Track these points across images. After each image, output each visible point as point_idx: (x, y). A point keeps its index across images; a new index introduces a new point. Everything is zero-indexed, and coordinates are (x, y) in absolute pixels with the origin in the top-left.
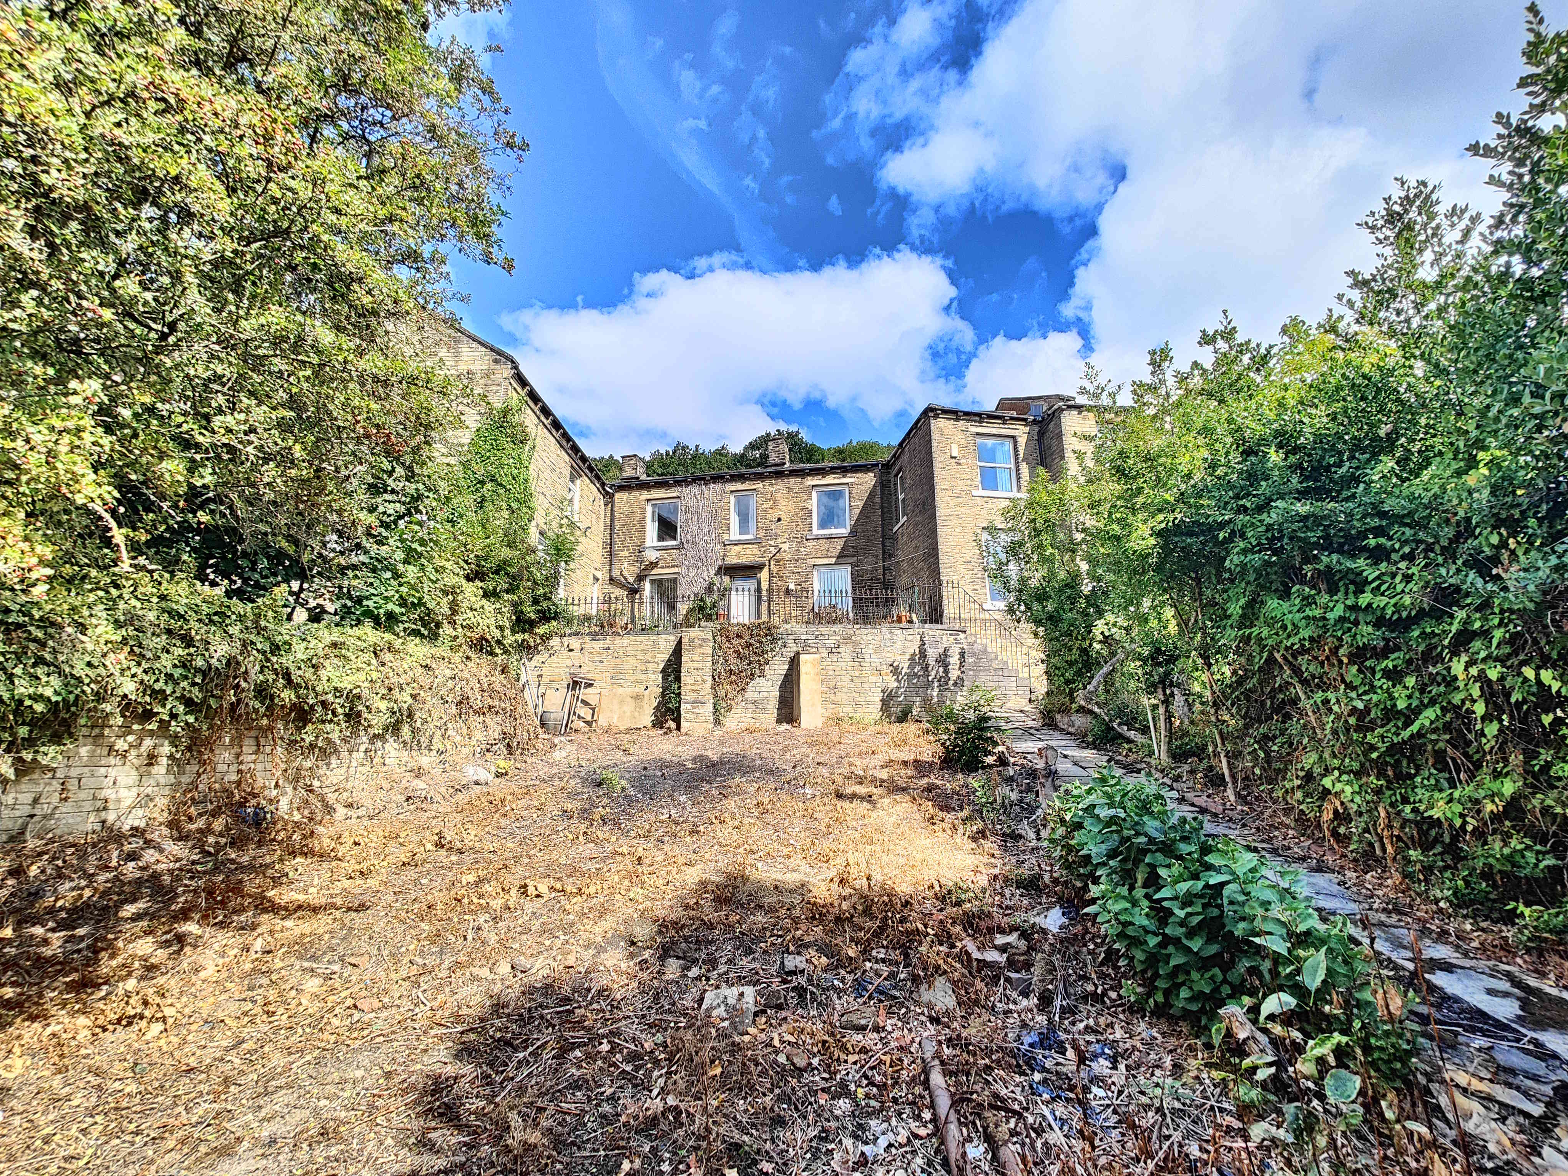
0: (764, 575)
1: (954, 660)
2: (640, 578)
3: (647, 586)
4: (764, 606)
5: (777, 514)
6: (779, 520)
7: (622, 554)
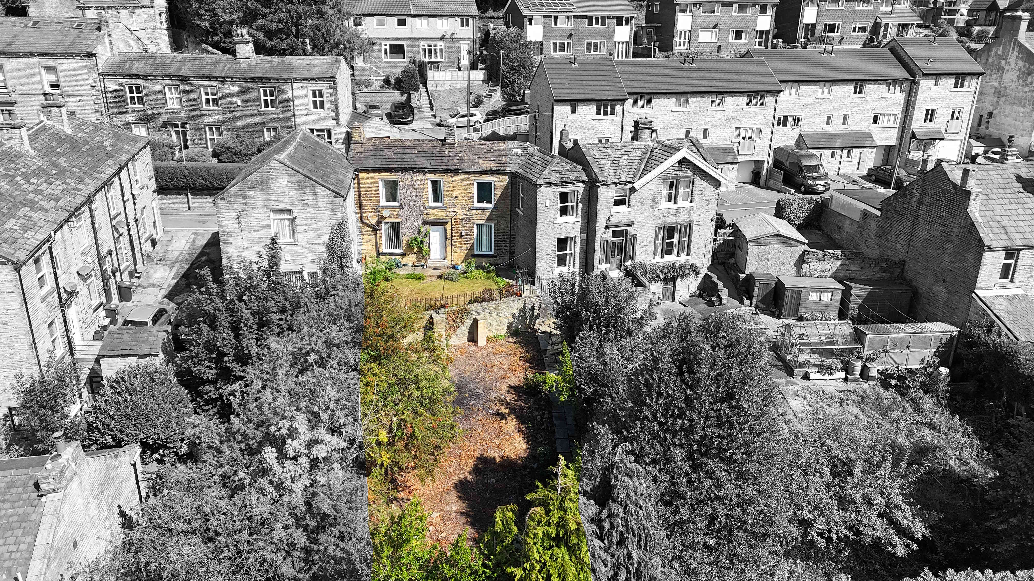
0: (448, 226)
2: (379, 223)
3: (383, 225)
4: (448, 242)
5: (455, 194)
6: (456, 197)
7: (367, 208)
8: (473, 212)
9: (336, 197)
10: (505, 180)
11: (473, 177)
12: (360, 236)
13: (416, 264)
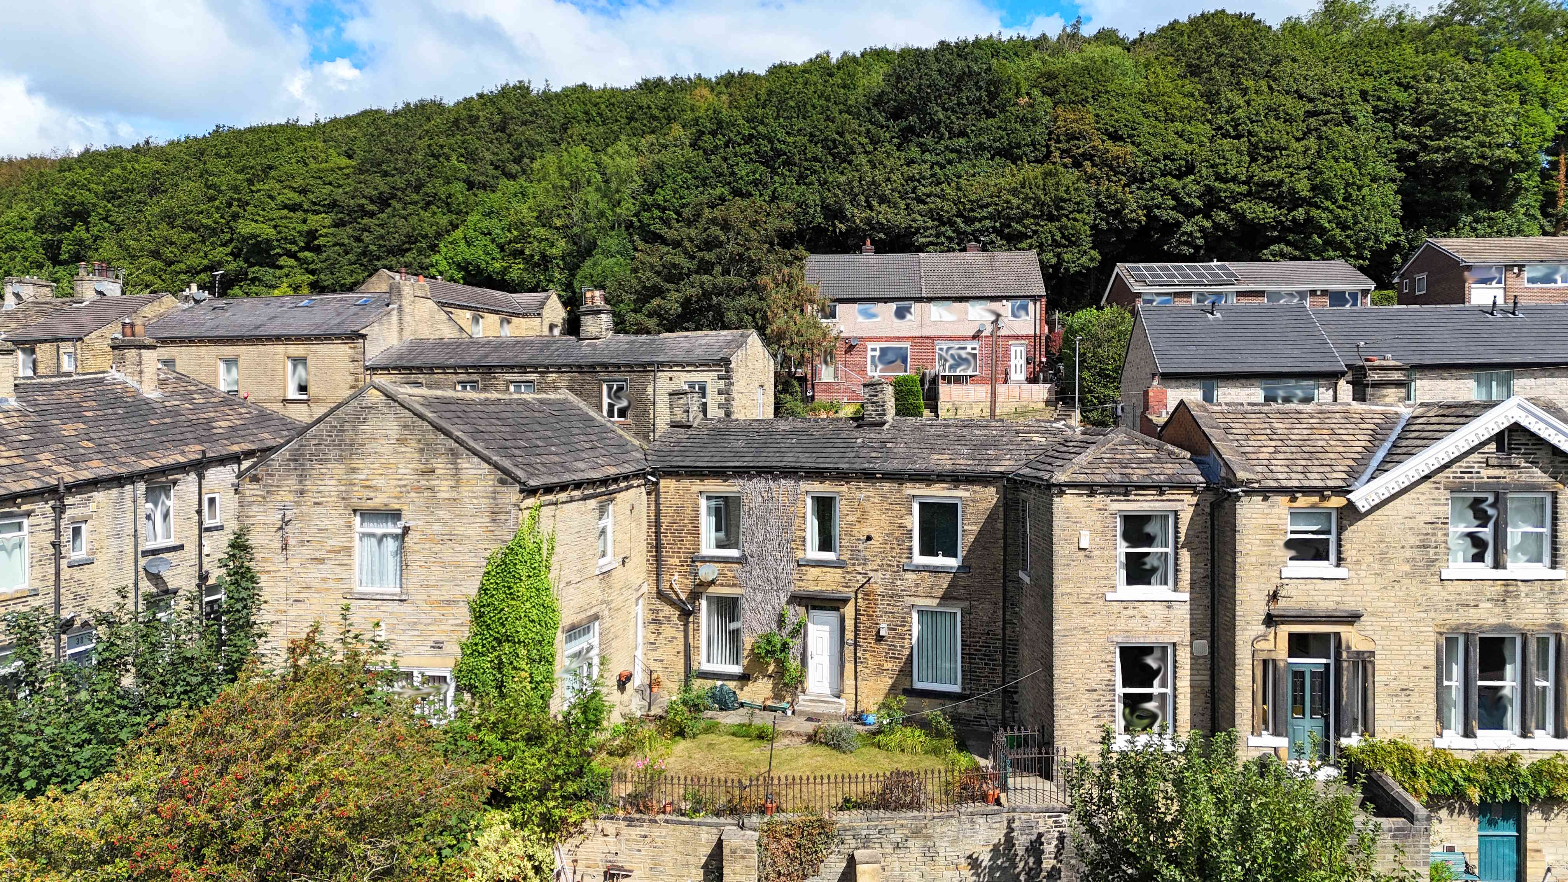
0: (849, 611)
1: (1050, 848)
2: (695, 596)
3: (704, 603)
4: (849, 651)
5: (866, 531)
6: (869, 538)
7: (671, 561)
8: (910, 576)
9: (502, 482)
10: (989, 495)
11: (910, 489)
12: (653, 627)
13: (769, 703)
